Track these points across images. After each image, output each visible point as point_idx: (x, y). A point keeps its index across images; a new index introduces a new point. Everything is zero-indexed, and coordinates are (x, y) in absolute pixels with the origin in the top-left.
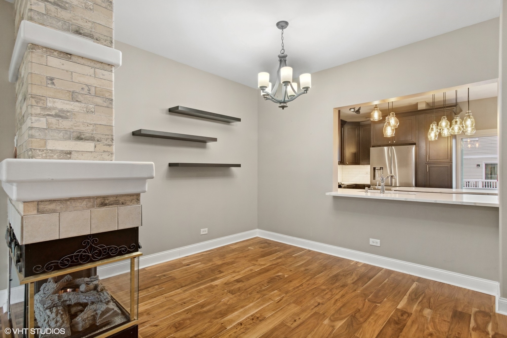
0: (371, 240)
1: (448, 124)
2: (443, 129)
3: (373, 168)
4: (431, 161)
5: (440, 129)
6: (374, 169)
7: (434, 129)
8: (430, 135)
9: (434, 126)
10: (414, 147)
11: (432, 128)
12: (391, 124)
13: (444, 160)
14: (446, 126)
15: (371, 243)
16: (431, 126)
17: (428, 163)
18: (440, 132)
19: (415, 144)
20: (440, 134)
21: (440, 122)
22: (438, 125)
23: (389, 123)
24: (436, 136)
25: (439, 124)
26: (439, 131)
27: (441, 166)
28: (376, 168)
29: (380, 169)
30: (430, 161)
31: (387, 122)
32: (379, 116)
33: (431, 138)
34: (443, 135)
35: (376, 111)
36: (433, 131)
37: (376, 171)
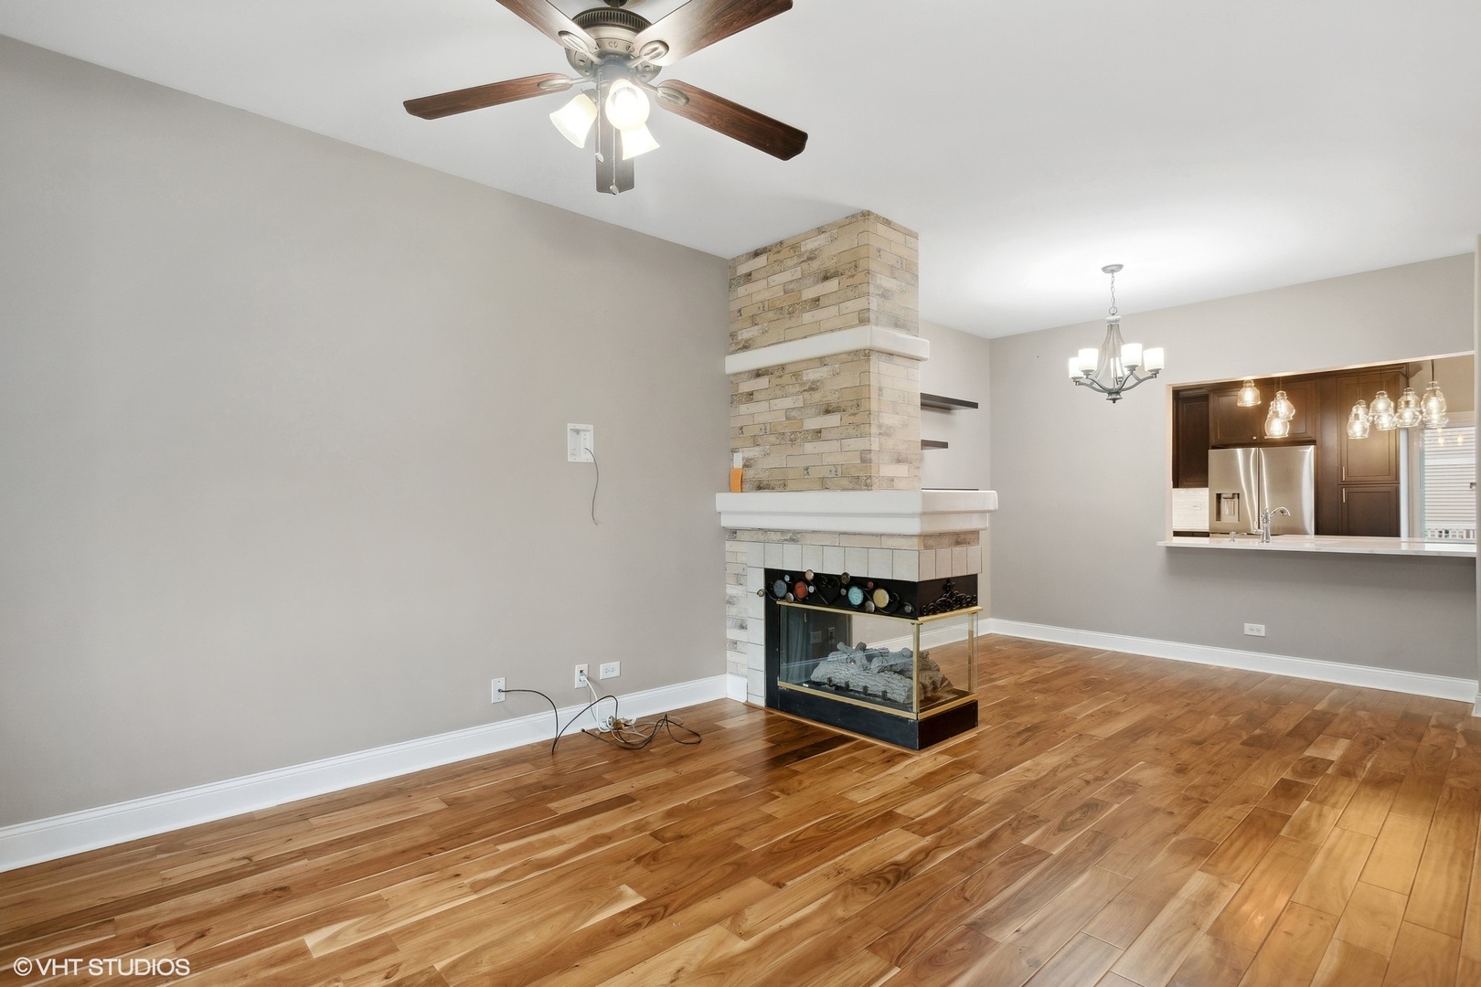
0: (1247, 626)
1: (1389, 406)
2: (1379, 416)
3: (1215, 496)
4: (1353, 479)
5: (1374, 416)
6: (1219, 496)
7: (1361, 417)
8: (1351, 427)
9: (1359, 410)
10: (1310, 450)
11: (1357, 415)
12: (1280, 415)
13: (1380, 478)
14: (1387, 410)
15: (1247, 632)
16: (1354, 409)
17: (1347, 484)
18: (1373, 421)
19: (1312, 442)
20: (1373, 425)
21: (1374, 402)
22: (1368, 407)
23: (1276, 414)
24: (1364, 430)
25: (1371, 405)
26: (1371, 418)
27: (1373, 490)
28: (1223, 496)
29: (1233, 498)
30: (1349, 479)
31: (1274, 412)
32: (1256, 399)
33: (1354, 433)
34: (1381, 427)
35: (1248, 389)
36: (1358, 419)
37: (1223, 500)
